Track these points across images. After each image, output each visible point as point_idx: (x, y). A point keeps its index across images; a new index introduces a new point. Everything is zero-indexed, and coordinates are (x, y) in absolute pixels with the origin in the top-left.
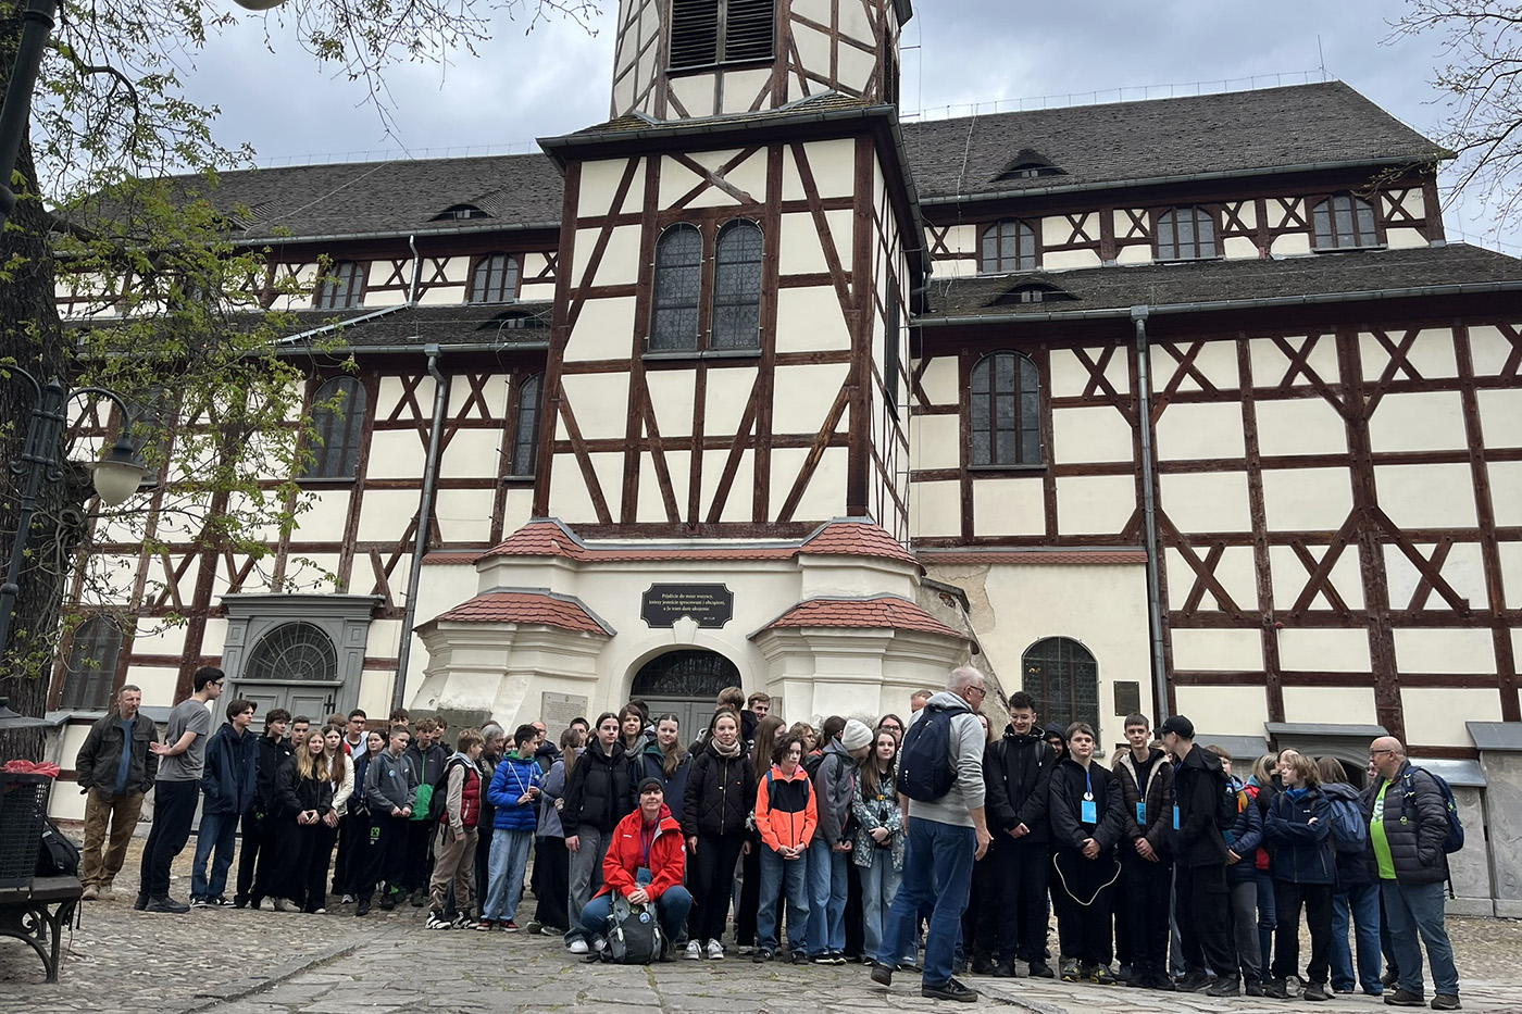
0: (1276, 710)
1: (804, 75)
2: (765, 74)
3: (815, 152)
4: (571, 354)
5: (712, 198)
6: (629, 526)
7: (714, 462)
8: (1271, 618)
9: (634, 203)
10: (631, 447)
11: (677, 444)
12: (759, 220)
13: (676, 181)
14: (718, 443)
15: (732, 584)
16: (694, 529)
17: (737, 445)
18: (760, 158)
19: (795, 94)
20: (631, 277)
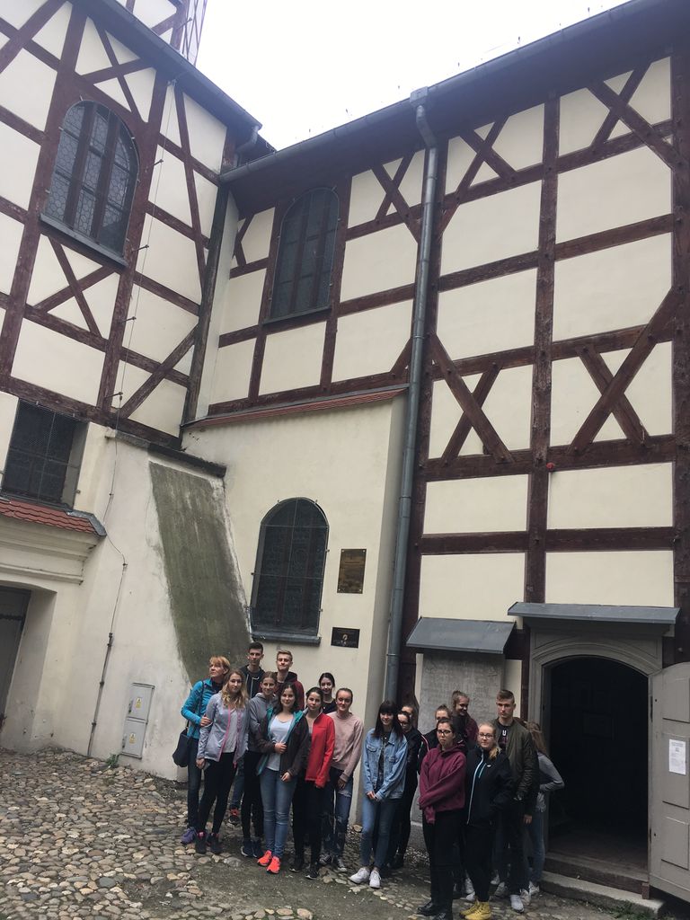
0: (535, 583)
8: (544, 459)
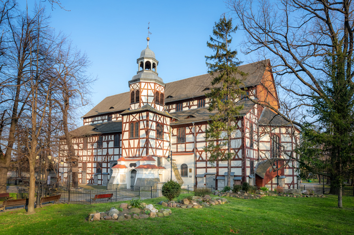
0: (206, 171)
1: (143, 103)
2: (139, 104)
3: (143, 113)
4: (124, 138)
5: (134, 120)
6: (129, 157)
7: (135, 150)
8: (207, 161)
9: (128, 121)
10: (129, 148)
11: (132, 148)
12: (138, 122)
13: (131, 117)
14: (135, 148)
15: (136, 163)
16: (134, 157)
17: (137, 148)
18: (138, 114)
19: (142, 105)
20: (128, 130)
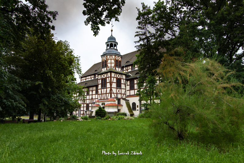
1: (109, 67)
2: (106, 68)
3: (108, 73)
4: (99, 89)
5: (104, 77)
6: (101, 99)
7: (105, 95)
10: (101, 94)
11: (103, 94)
12: (106, 78)
15: (105, 103)
16: (104, 99)
17: (105, 94)
18: (106, 74)
19: (108, 69)
20: (101, 83)
